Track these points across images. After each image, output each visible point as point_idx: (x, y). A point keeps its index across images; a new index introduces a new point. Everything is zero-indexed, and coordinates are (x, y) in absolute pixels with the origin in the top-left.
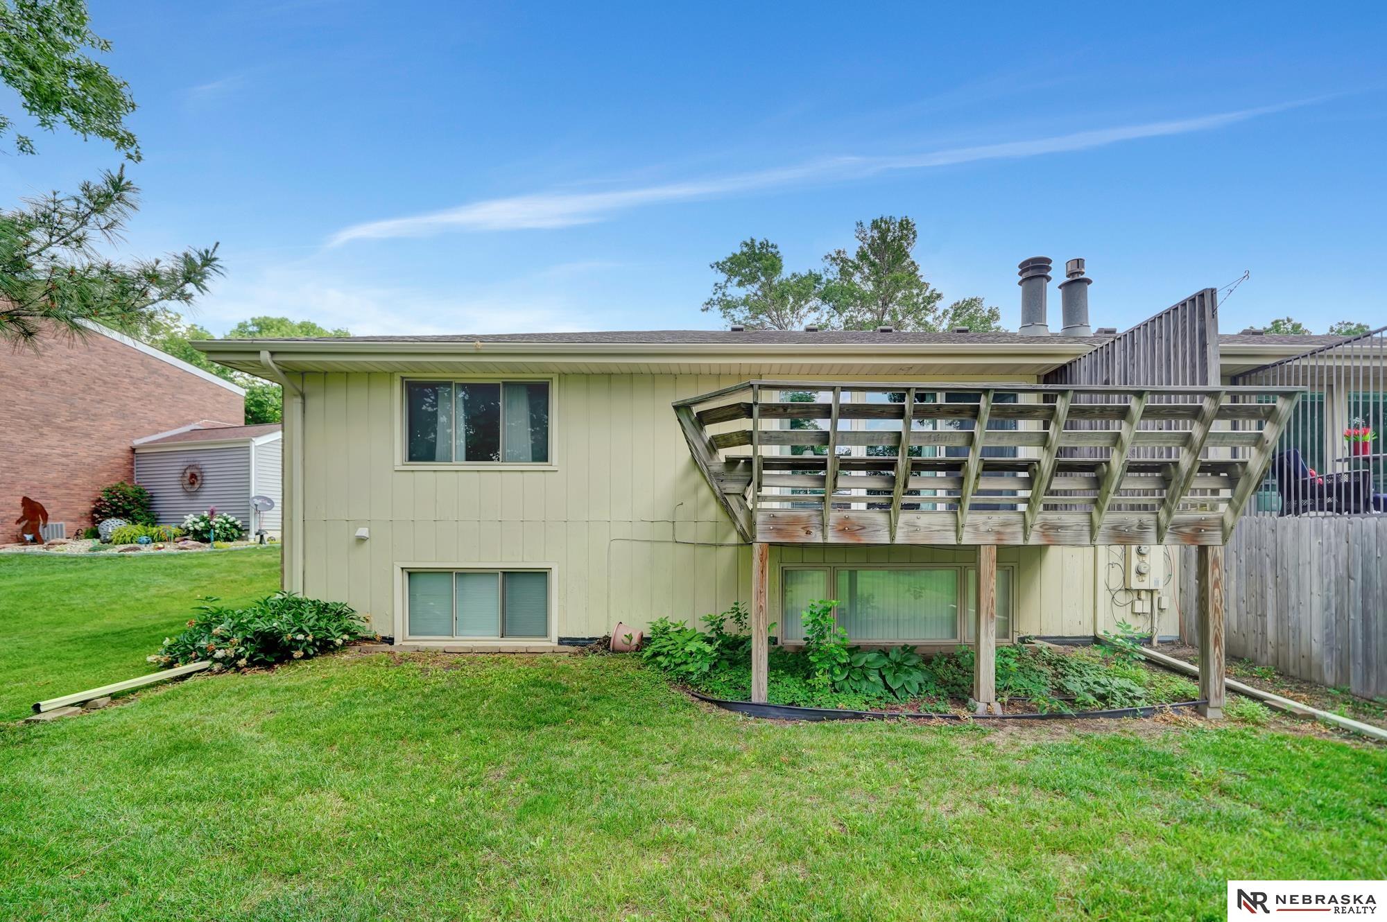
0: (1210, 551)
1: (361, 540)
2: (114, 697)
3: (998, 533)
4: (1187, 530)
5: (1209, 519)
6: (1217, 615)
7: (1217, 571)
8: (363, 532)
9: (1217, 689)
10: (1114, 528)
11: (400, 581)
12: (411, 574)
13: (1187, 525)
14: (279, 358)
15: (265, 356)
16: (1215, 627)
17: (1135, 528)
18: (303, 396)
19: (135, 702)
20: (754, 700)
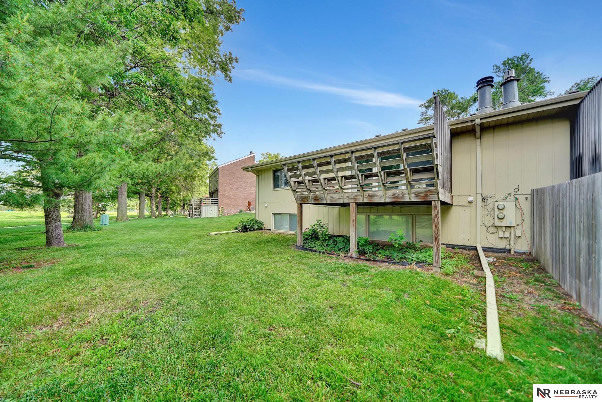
0: (433, 203)
1: (266, 207)
2: (221, 234)
3: (355, 198)
4: (422, 195)
5: (432, 190)
6: (436, 229)
7: (436, 211)
8: (266, 205)
9: (437, 259)
10: (393, 195)
11: (272, 216)
12: (274, 215)
13: (422, 193)
14: (252, 169)
15: (250, 168)
16: (435, 234)
17: (400, 195)
18: (258, 176)
19: (224, 236)
20: (298, 245)
